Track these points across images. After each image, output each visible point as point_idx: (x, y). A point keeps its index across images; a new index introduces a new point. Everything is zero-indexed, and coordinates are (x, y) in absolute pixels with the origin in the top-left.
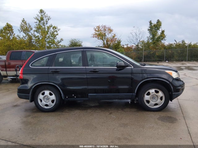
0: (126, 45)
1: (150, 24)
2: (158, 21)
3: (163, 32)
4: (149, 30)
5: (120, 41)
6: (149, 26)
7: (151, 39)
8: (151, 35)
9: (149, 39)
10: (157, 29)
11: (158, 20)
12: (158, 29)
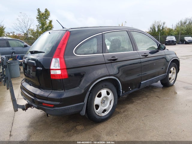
0: (11, 33)
1: (39, 12)
2: (46, 11)
3: (51, 22)
4: (37, 18)
5: (3, 27)
6: (38, 14)
7: (40, 28)
8: (40, 24)
9: (38, 28)
10: (45, 18)
11: (46, 9)
12: (47, 18)
